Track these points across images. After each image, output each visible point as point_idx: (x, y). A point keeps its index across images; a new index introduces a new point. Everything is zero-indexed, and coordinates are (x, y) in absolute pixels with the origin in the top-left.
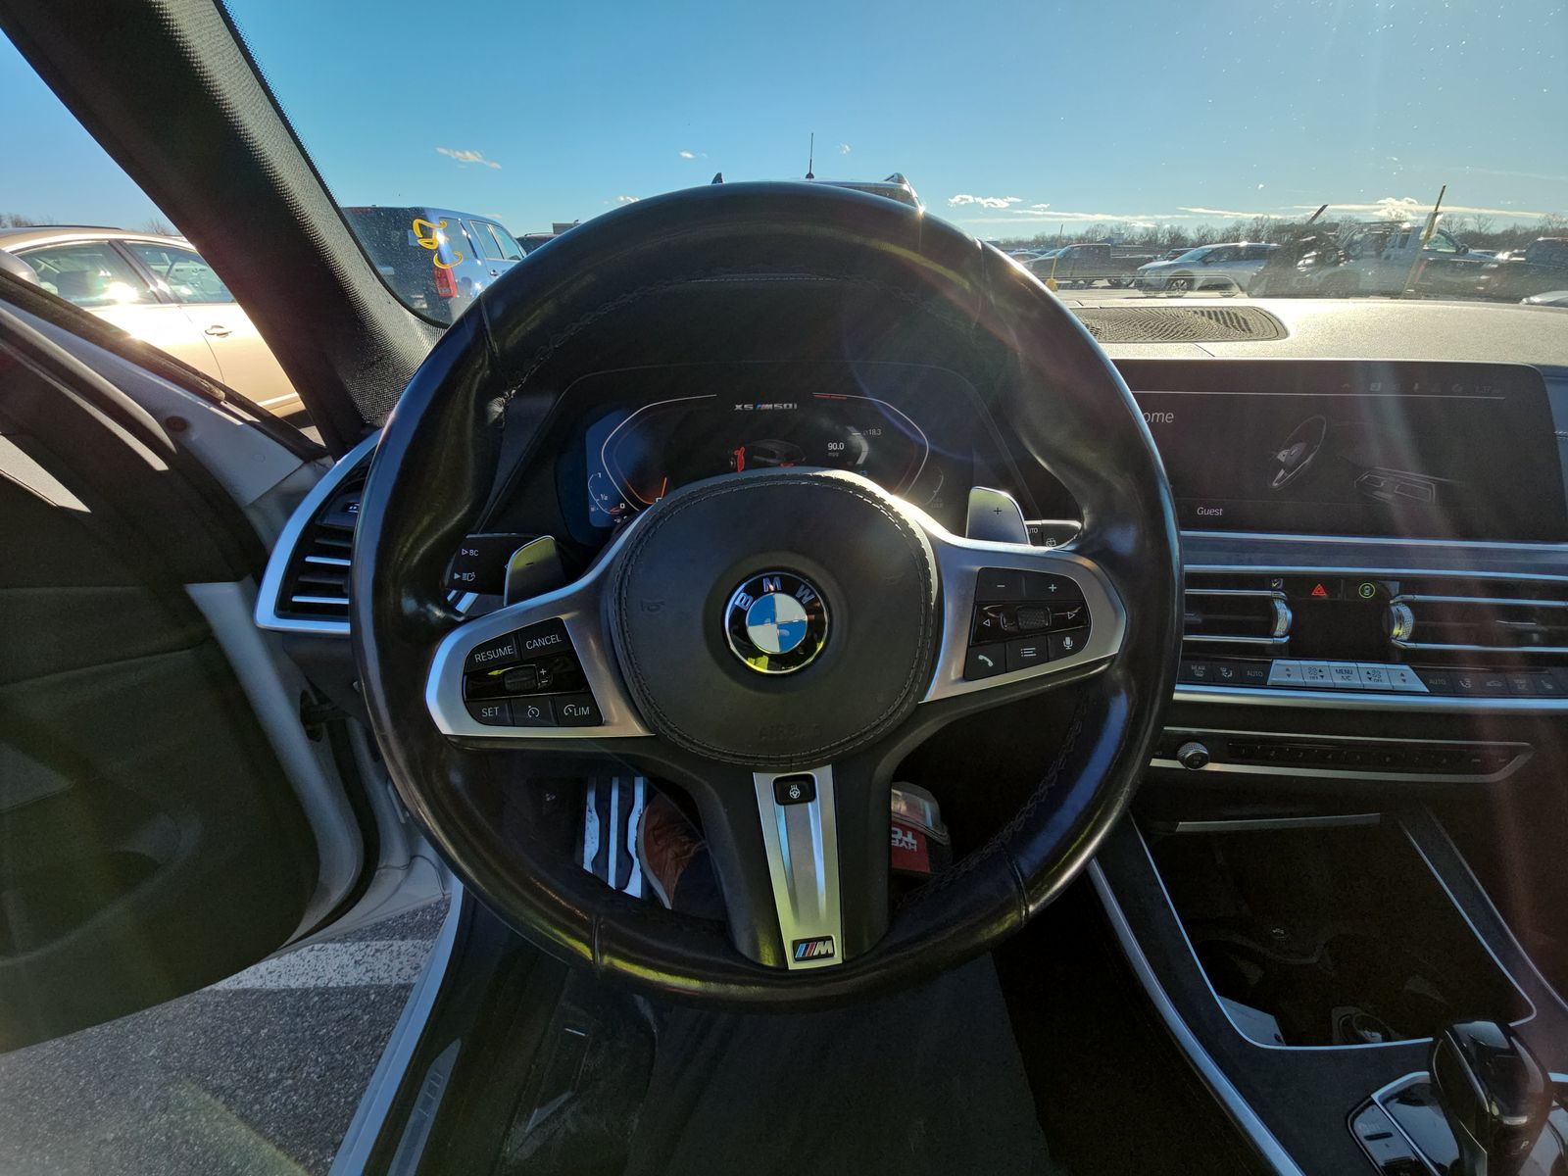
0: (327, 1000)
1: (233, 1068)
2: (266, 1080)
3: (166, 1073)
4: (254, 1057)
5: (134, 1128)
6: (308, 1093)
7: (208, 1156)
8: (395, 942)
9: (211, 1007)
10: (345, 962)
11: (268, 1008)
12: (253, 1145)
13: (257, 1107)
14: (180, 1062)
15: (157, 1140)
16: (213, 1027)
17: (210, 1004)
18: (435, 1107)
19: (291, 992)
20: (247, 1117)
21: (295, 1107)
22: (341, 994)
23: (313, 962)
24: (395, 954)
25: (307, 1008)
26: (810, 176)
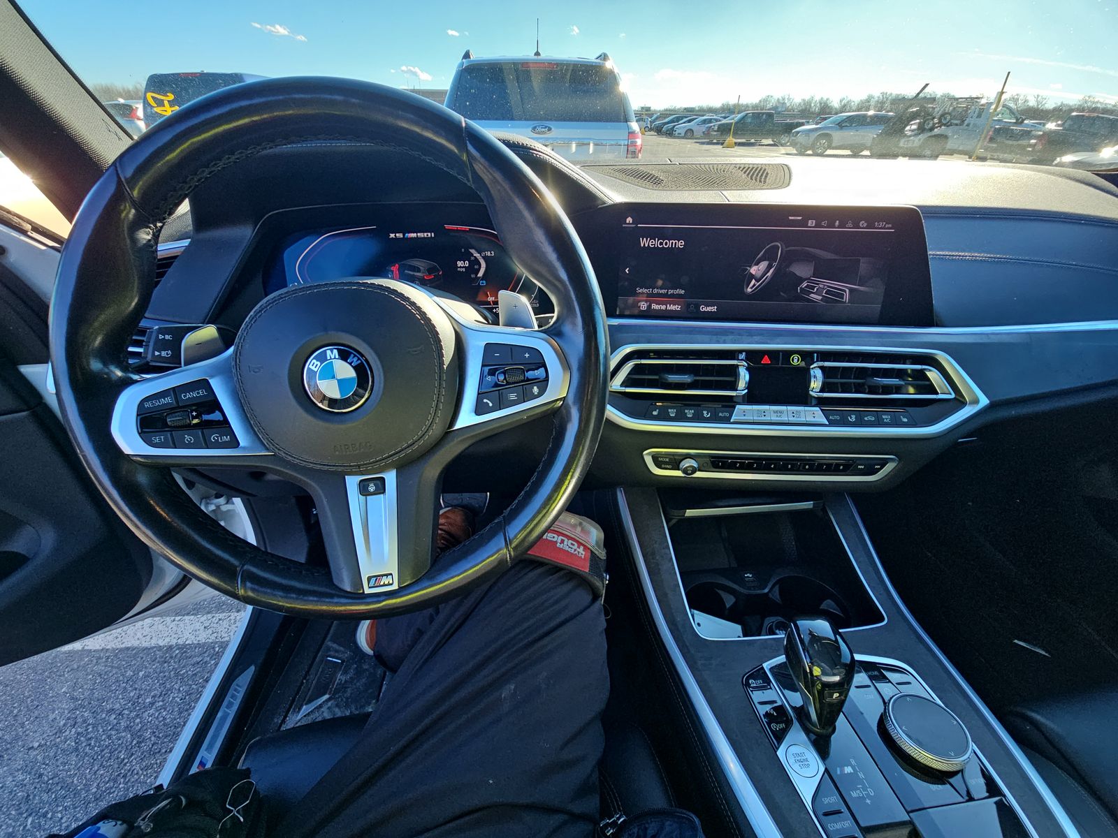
0: (185, 652)
1: (120, 697)
2: (144, 703)
3: (73, 703)
4: (136, 689)
5: (52, 738)
6: (173, 709)
7: (105, 752)
8: (232, 614)
9: (104, 660)
10: (197, 628)
11: (144, 659)
12: (135, 744)
13: (138, 720)
14: (83, 695)
15: (69, 745)
16: (106, 672)
17: (103, 658)
18: (235, 708)
19: (160, 648)
20: (131, 727)
21: (165, 719)
22: (195, 648)
23: (175, 628)
24: (232, 621)
25: (171, 657)
26: (537, 54)
